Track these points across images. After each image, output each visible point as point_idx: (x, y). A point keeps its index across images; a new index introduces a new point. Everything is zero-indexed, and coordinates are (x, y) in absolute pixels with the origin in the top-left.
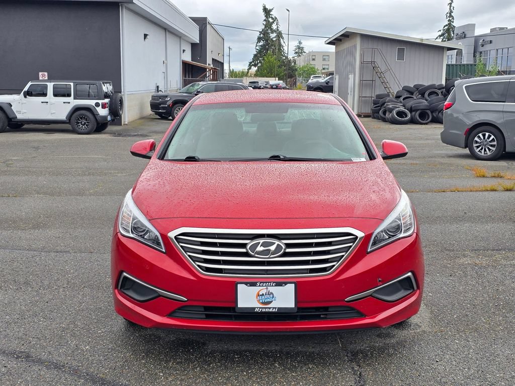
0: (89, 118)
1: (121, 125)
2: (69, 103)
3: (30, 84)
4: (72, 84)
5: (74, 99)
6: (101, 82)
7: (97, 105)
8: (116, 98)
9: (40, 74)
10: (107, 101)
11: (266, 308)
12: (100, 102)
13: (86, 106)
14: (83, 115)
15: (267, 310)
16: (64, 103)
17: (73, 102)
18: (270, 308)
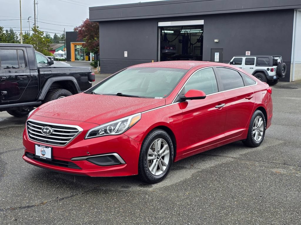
0: (262, 77)
1: (289, 82)
2: (253, 68)
3: (234, 58)
4: (255, 58)
5: (256, 66)
6: (272, 56)
7: (268, 69)
8: (280, 65)
9: (247, 52)
10: (275, 67)
11: (43, 157)
12: (270, 68)
13: (261, 70)
14: (259, 75)
15: (43, 158)
16: (250, 68)
17: (255, 68)
18: (44, 157)
